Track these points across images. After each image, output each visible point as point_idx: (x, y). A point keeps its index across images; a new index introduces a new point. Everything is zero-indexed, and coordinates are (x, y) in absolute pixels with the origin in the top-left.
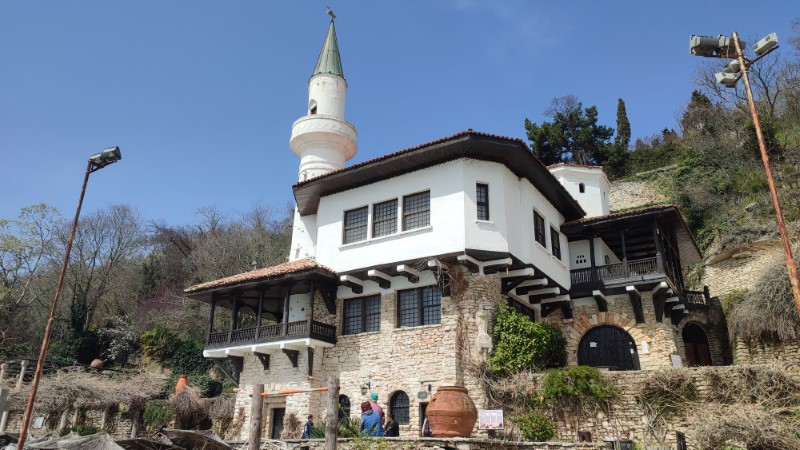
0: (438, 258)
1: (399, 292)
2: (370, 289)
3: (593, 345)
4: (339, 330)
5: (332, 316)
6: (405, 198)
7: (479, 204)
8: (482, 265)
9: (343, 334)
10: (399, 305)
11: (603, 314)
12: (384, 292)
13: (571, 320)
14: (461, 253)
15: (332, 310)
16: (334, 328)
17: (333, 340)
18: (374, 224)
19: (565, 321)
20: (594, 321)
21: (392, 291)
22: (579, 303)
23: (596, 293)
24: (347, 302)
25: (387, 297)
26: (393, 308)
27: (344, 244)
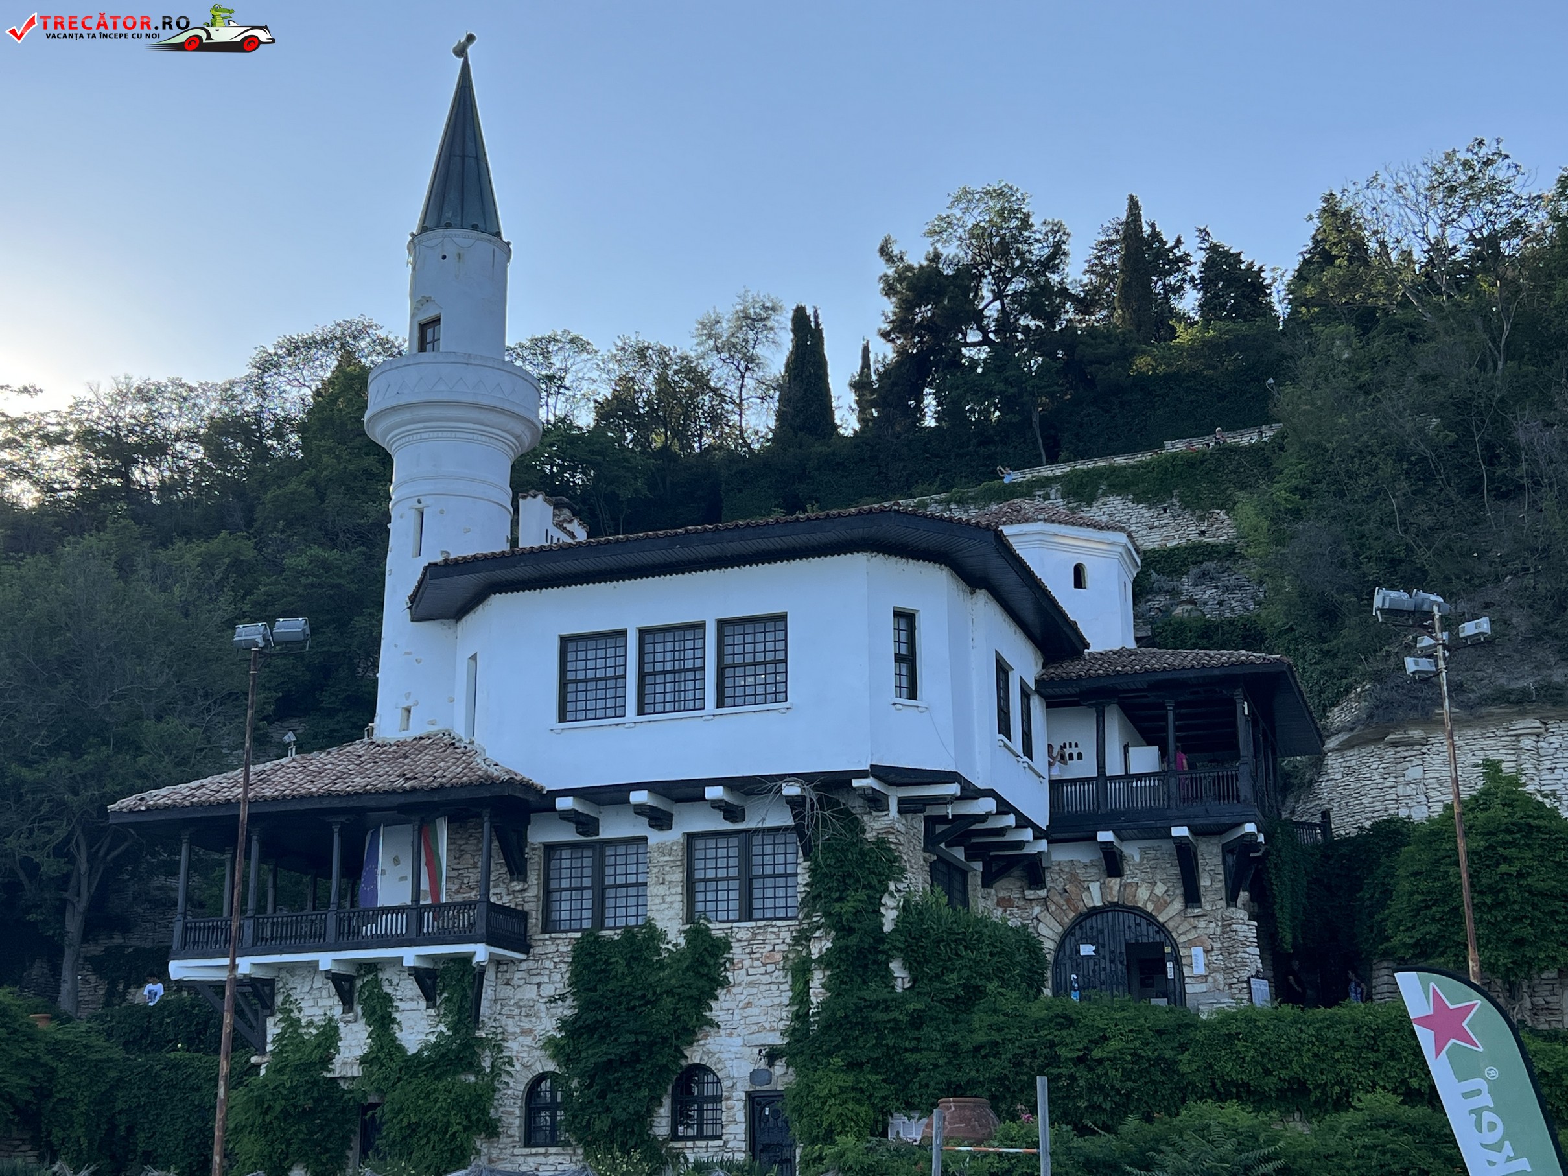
0: (805, 779)
1: (691, 837)
2: (621, 828)
3: (1087, 950)
4: (535, 919)
5: (516, 885)
6: (722, 624)
7: (898, 658)
8: (895, 793)
9: (544, 931)
10: (690, 870)
11: (1115, 883)
12: (655, 838)
13: (1042, 893)
14: (861, 774)
15: (517, 869)
16: (524, 916)
17: (524, 946)
18: (642, 676)
19: (1029, 894)
20: (1094, 897)
21: (674, 836)
22: (1062, 856)
23: (1105, 836)
24: (550, 849)
25: (662, 849)
26: (678, 876)
27: (562, 718)
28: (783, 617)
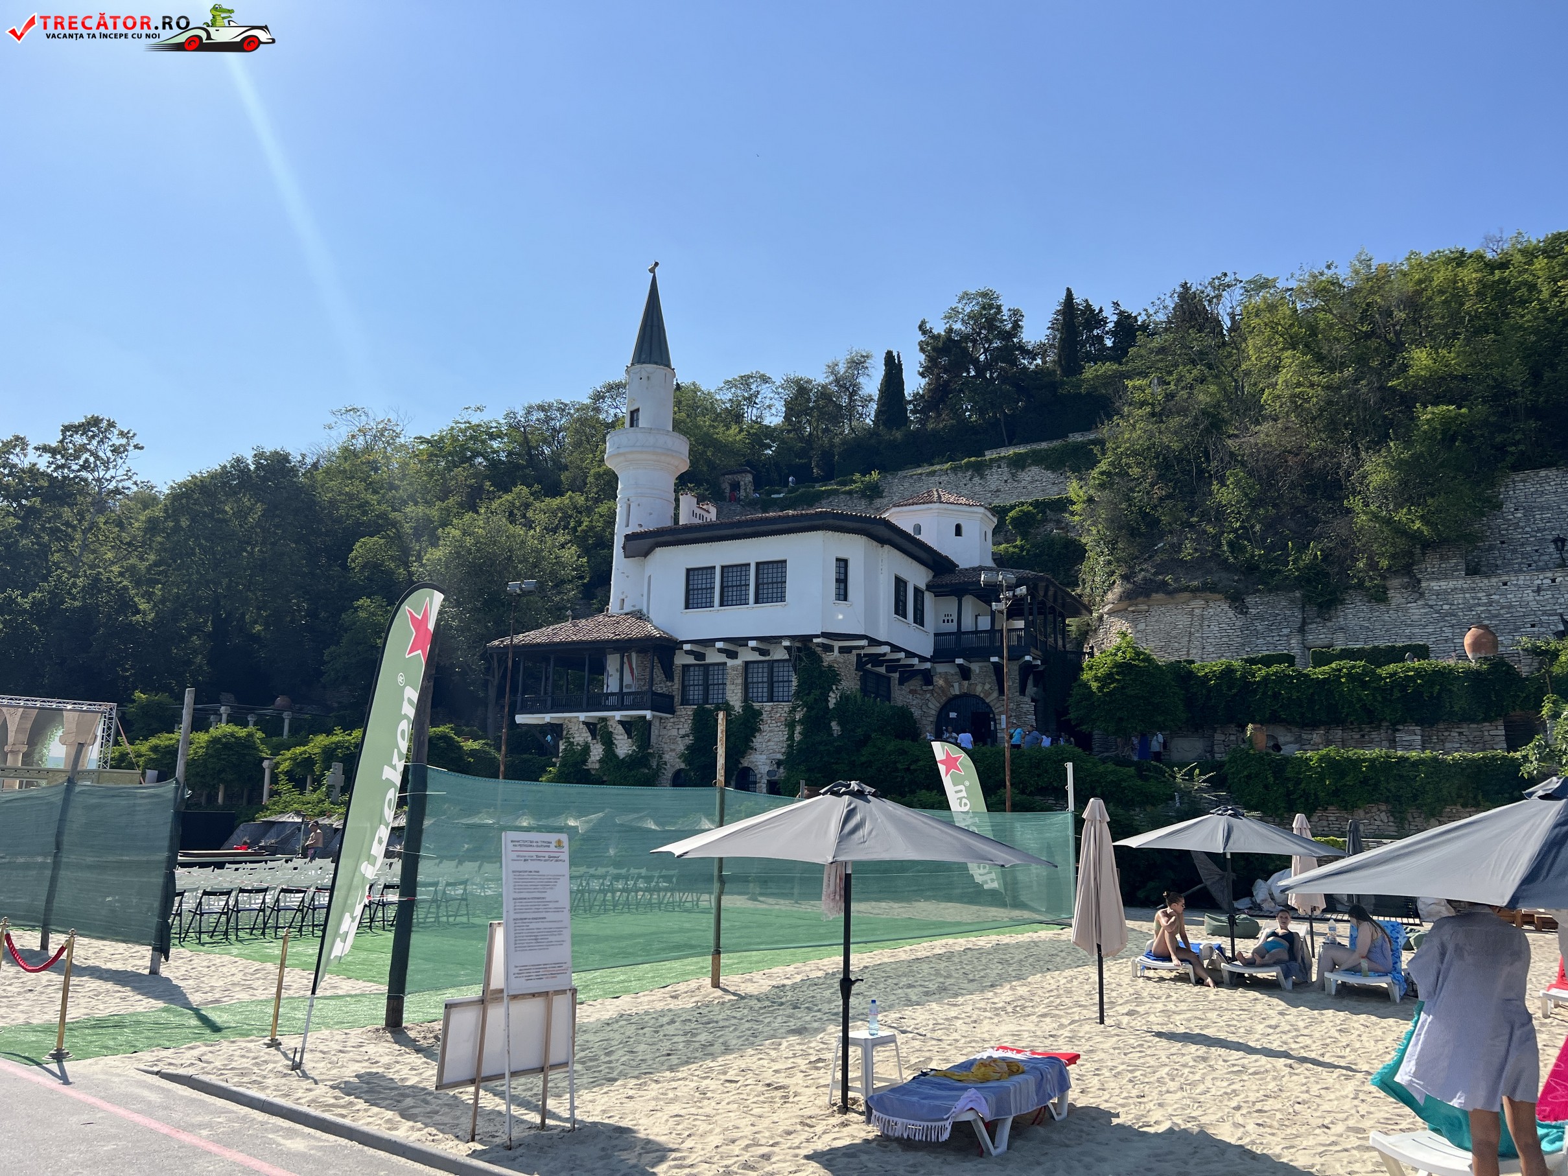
0: (792, 638)
1: (747, 663)
2: (713, 657)
3: (953, 715)
4: (677, 699)
5: (669, 684)
6: (758, 564)
7: (837, 580)
8: (837, 645)
9: (682, 704)
10: (746, 679)
11: (966, 683)
12: (730, 663)
13: (931, 687)
14: (817, 636)
15: (669, 676)
16: (672, 697)
17: (671, 710)
18: (722, 588)
19: (925, 688)
20: (956, 690)
21: (738, 662)
22: (941, 668)
23: (959, 661)
24: (686, 667)
25: (734, 668)
26: (739, 681)
27: (687, 607)
28: (785, 561)
